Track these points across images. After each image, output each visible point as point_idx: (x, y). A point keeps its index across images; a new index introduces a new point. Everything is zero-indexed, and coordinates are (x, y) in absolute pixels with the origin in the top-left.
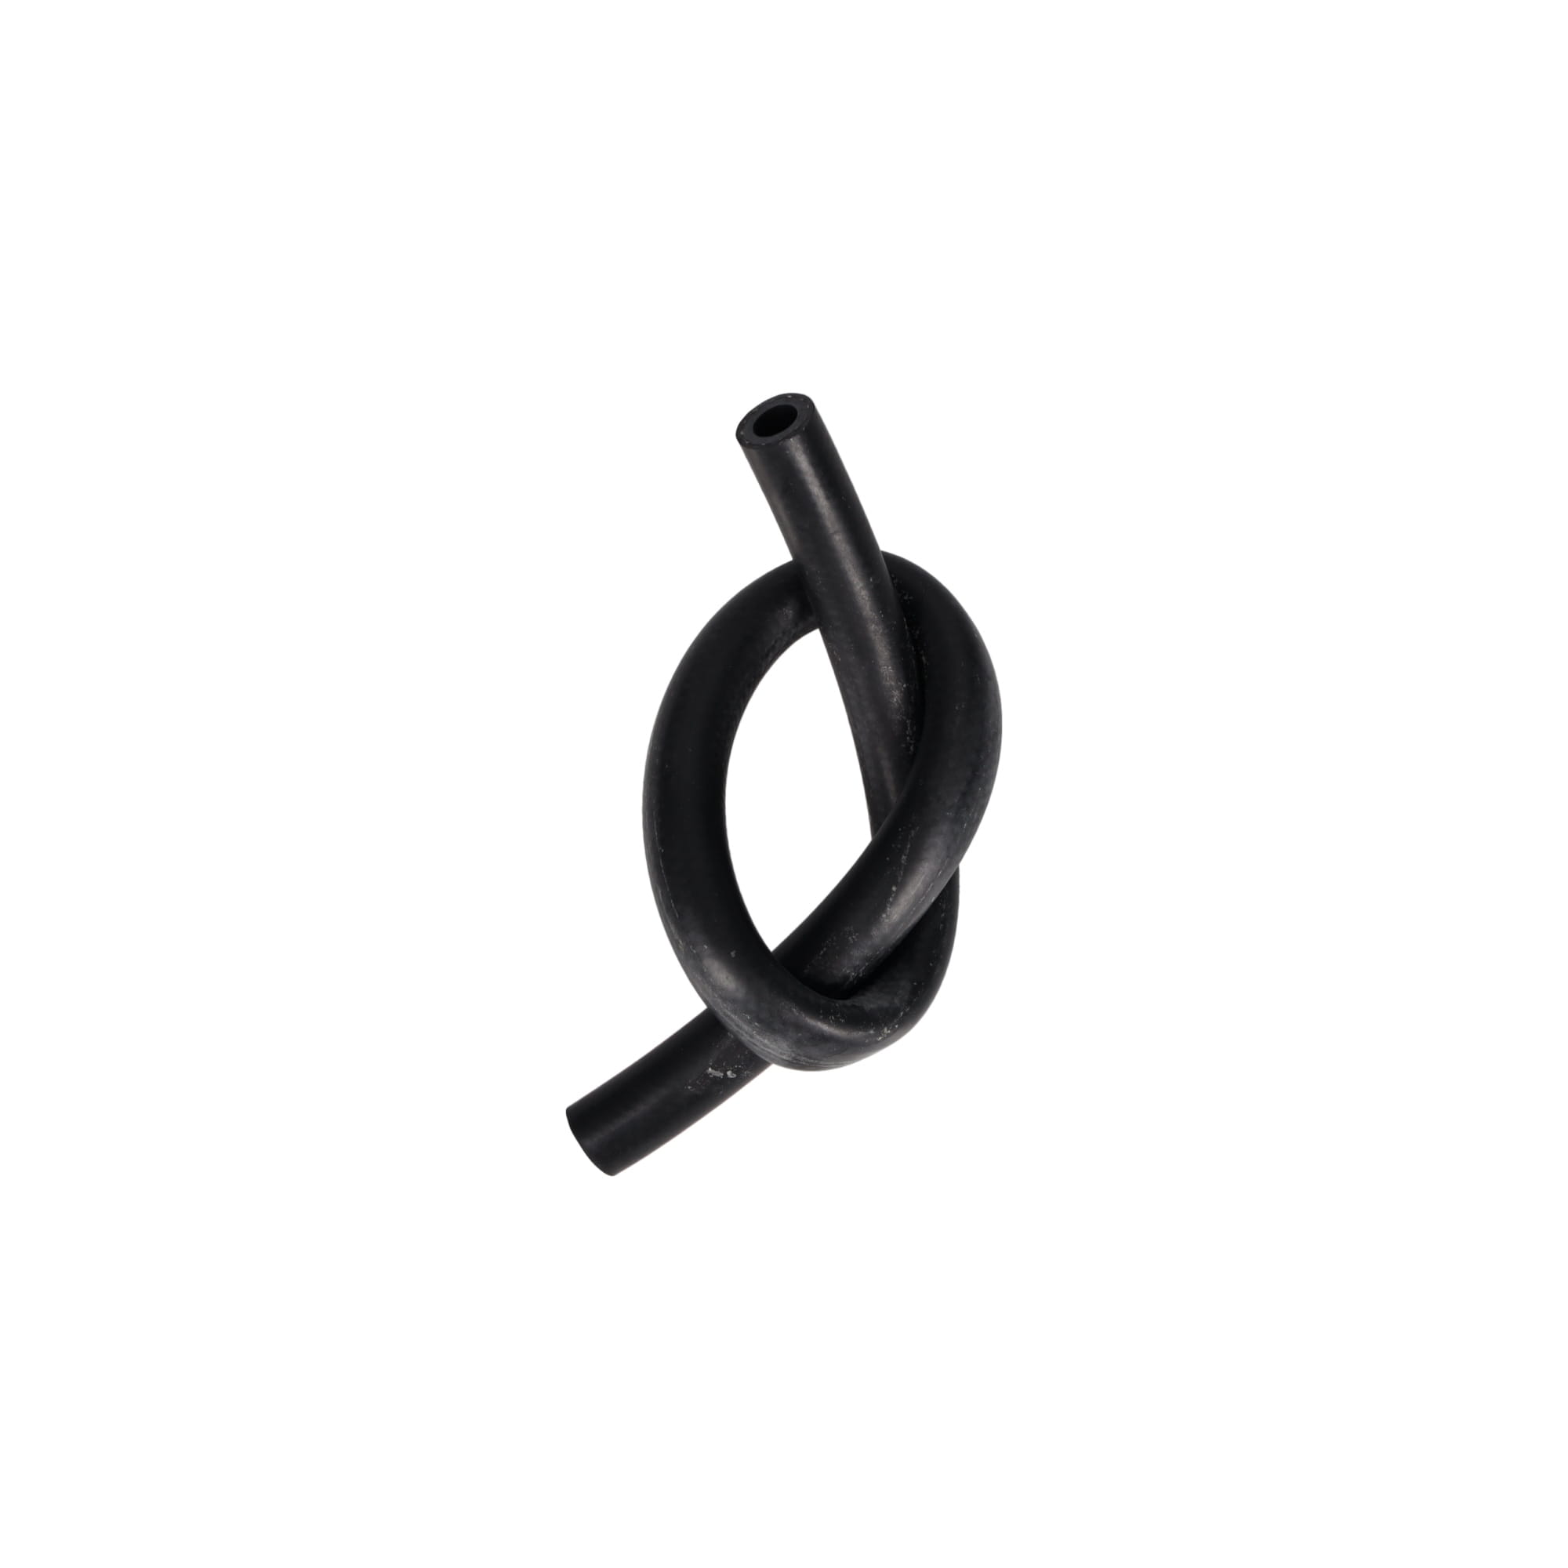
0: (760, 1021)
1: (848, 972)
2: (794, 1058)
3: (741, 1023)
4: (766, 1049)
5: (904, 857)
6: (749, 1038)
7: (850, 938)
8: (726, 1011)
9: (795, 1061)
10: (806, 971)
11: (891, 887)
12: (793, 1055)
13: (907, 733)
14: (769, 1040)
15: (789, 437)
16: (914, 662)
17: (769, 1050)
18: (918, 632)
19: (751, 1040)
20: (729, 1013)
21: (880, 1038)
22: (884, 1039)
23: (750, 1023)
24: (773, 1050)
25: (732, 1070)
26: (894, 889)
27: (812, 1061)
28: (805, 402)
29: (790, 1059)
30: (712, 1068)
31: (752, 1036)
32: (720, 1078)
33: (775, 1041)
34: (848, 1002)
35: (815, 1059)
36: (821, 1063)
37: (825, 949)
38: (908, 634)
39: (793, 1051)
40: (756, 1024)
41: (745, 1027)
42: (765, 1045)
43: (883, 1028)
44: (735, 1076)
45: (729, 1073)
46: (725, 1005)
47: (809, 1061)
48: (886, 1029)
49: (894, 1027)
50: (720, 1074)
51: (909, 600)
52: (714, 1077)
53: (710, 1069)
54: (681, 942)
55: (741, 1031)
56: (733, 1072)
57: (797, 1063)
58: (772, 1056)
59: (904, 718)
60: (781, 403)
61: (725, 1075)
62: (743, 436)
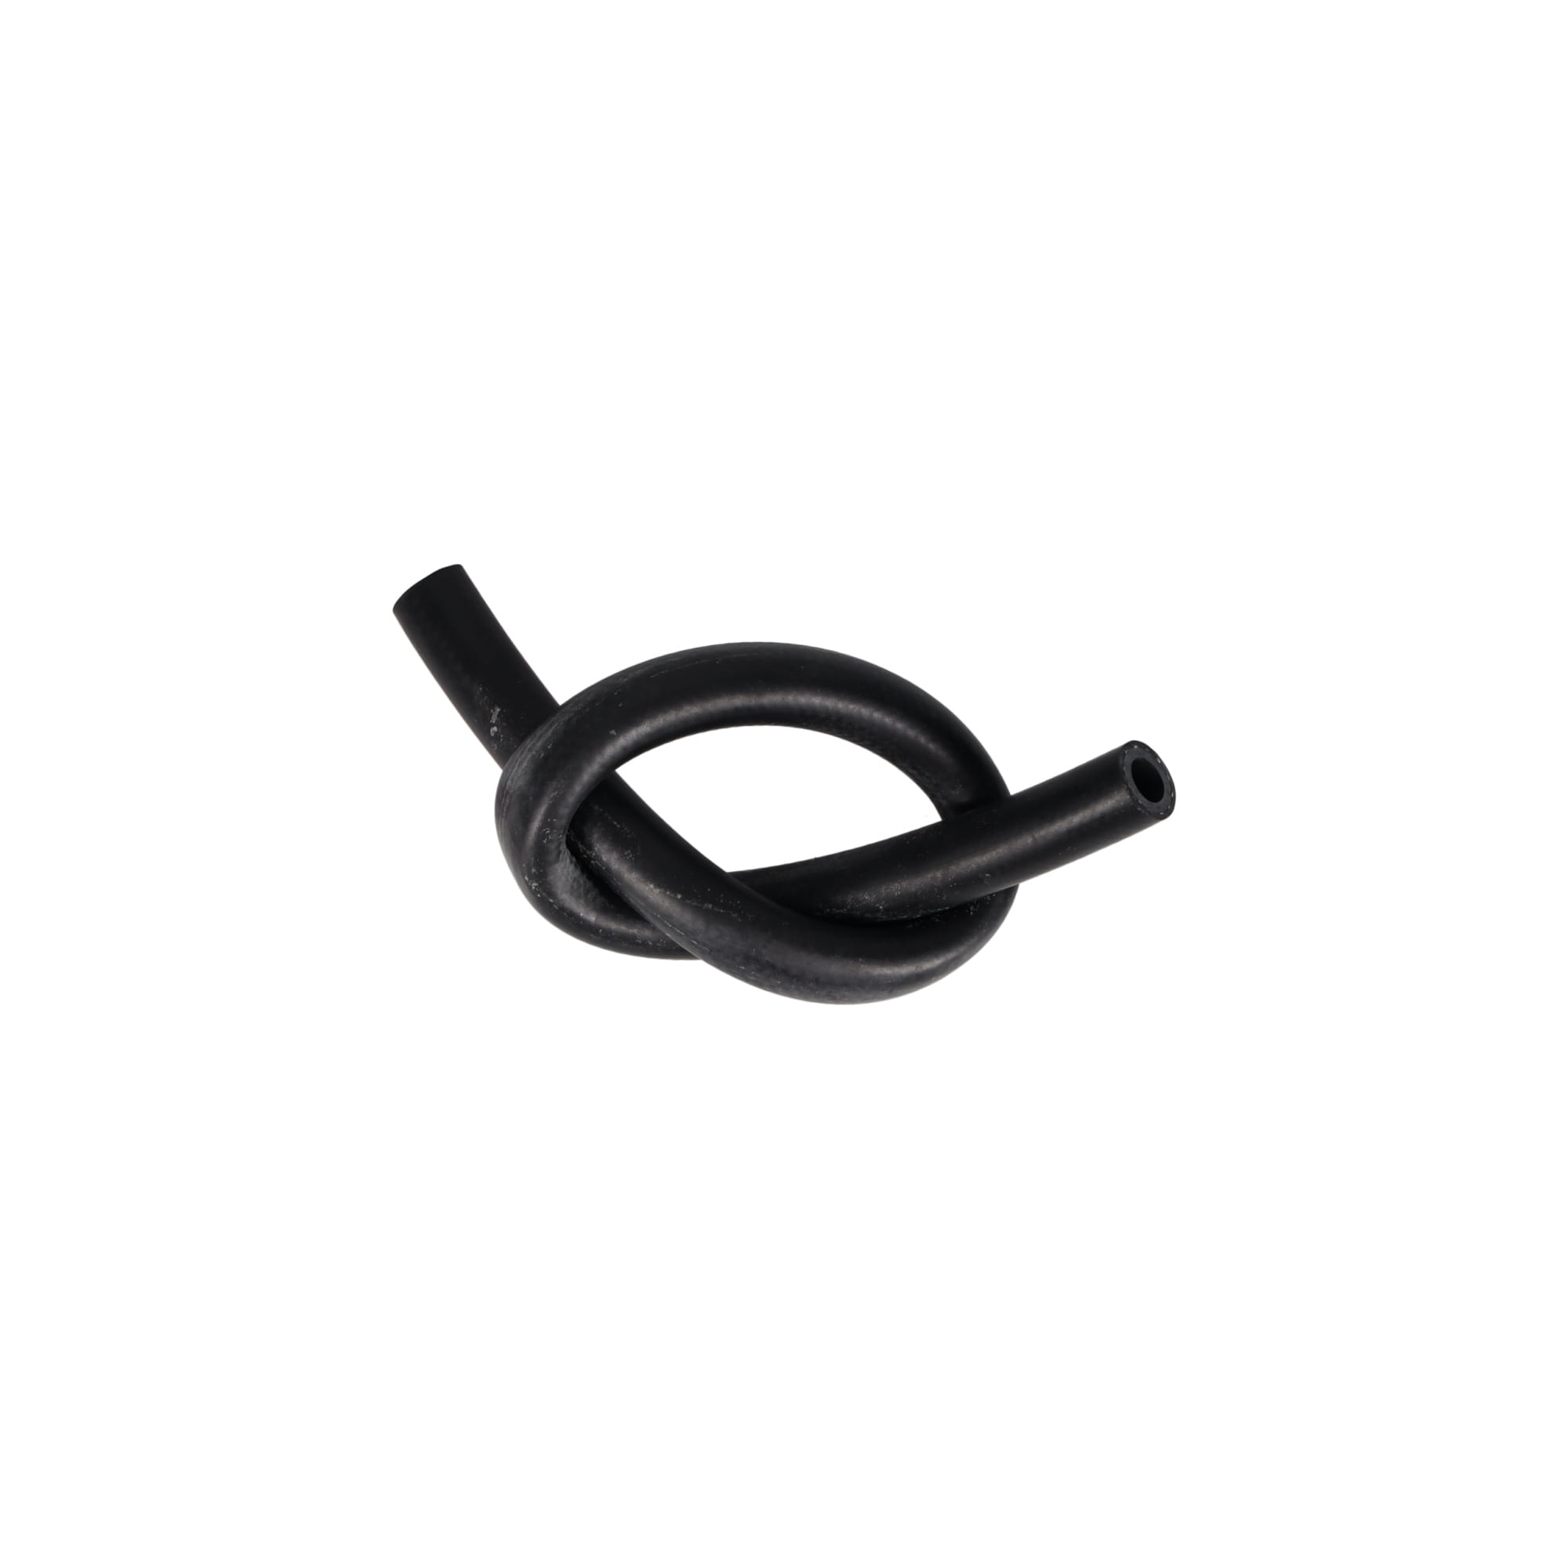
0: (546, 758)
1: (596, 849)
2: (508, 792)
3: (544, 739)
4: (517, 764)
5: (710, 906)
6: (529, 746)
7: (629, 851)
8: (556, 725)
9: (505, 792)
10: (596, 807)
11: (680, 893)
12: (511, 792)
13: (834, 909)
14: (527, 767)
15: (1131, 794)
16: (905, 917)
17: (516, 768)
18: (937, 920)
19: (527, 750)
20: (554, 727)
21: (527, 879)
22: (526, 883)
23: (544, 748)
24: (516, 771)
25: (497, 732)
26: (679, 896)
27: (505, 810)
28: (1167, 812)
29: (507, 788)
30: (499, 712)
31: (530, 750)
32: (490, 719)
33: (526, 773)
34: (563, 847)
35: (506, 812)
36: (503, 820)
37: (618, 826)
38: (933, 911)
39: (515, 792)
40: (543, 755)
41: (540, 744)
42: (521, 763)
43: (537, 882)
44: (492, 735)
45: (495, 729)
46: (562, 723)
47: (505, 808)
48: (535, 884)
49: (538, 892)
50: (493, 721)
51: (970, 912)
52: (492, 714)
53: (498, 710)
54: (625, 680)
55: (536, 739)
56: (496, 733)
57: (503, 796)
58: (510, 770)
59: (849, 907)
60: (1166, 787)
61: (493, 725)
62: (1133, 747)
